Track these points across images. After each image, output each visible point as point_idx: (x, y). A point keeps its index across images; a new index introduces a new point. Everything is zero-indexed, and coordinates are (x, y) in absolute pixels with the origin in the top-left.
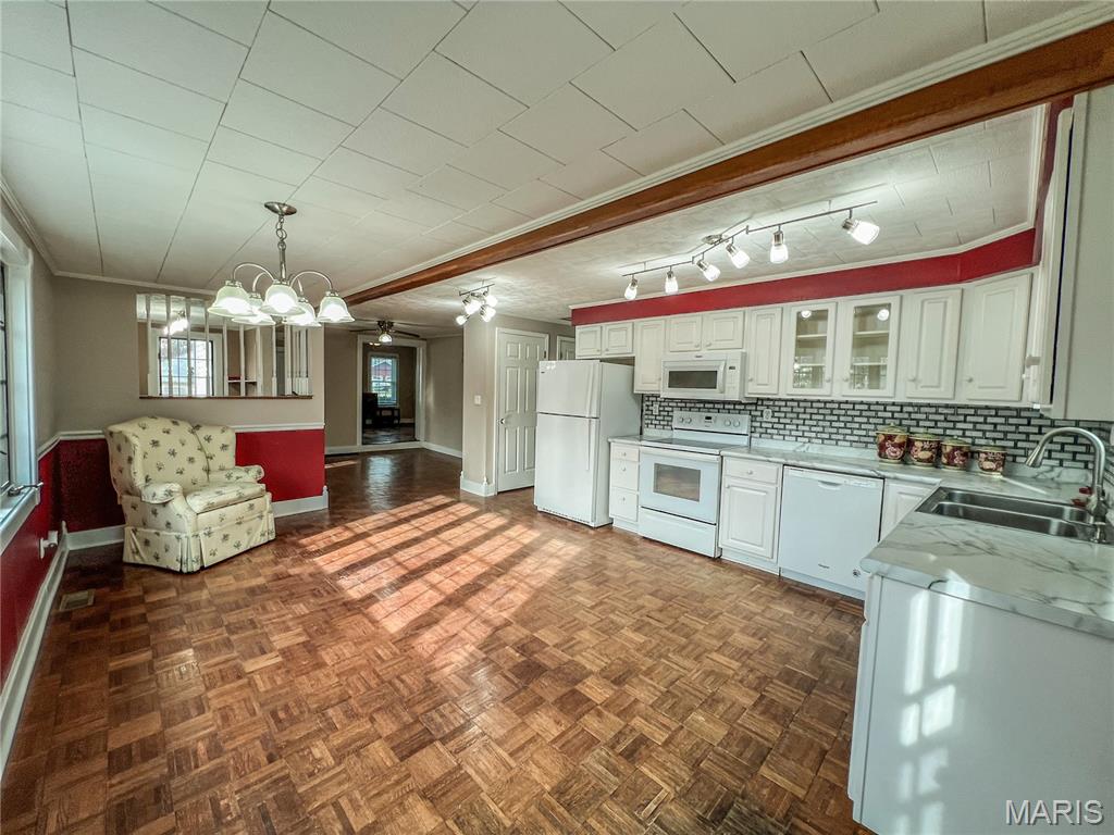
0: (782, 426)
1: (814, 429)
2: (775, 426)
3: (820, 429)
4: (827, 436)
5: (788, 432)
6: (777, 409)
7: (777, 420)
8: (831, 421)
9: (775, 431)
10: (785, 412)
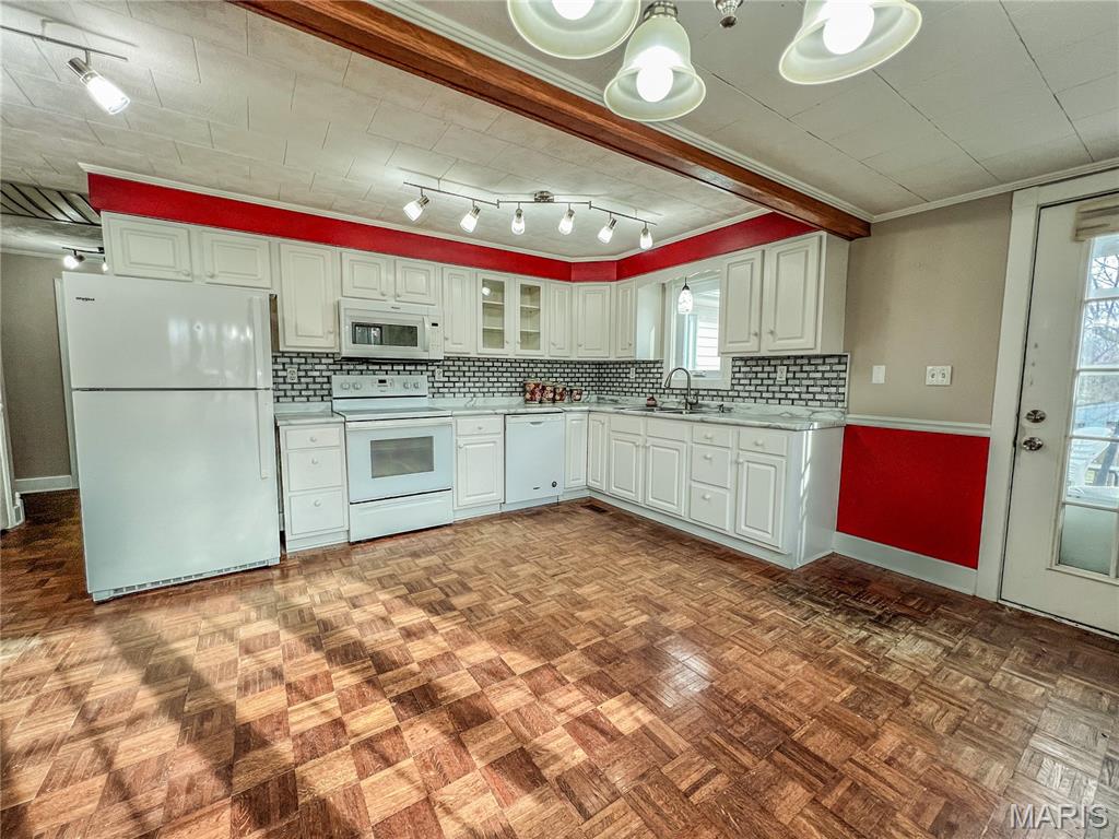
0: (452, 385)
1: (477, 385)
2: (446, 385)
3: (481, 385)
4: (486, 390)
5: (457, 390)
6: (446, 368)
7: (446, 379)
8: (488, 377)
9: (447, 390)
10: (454, 371)
